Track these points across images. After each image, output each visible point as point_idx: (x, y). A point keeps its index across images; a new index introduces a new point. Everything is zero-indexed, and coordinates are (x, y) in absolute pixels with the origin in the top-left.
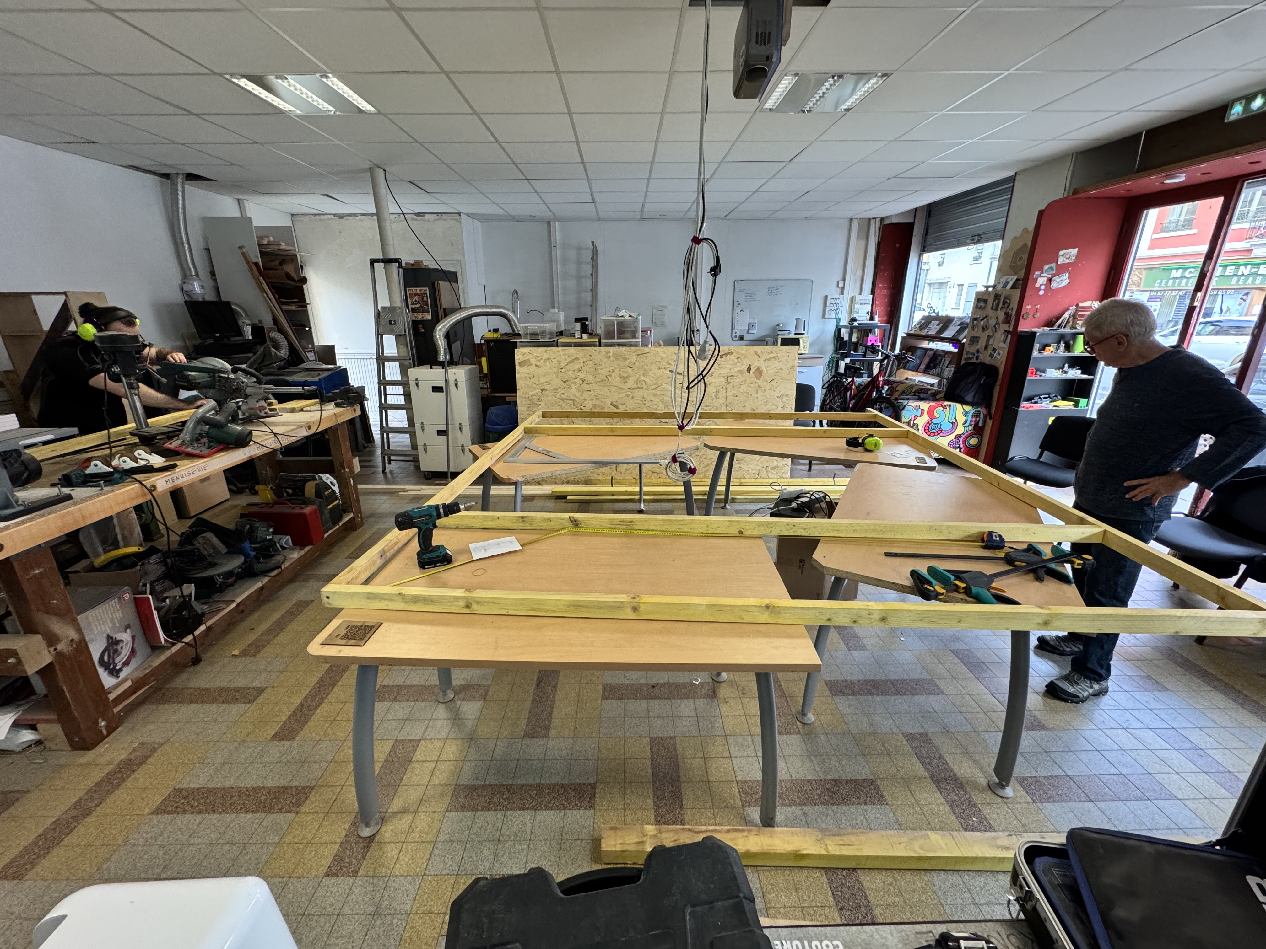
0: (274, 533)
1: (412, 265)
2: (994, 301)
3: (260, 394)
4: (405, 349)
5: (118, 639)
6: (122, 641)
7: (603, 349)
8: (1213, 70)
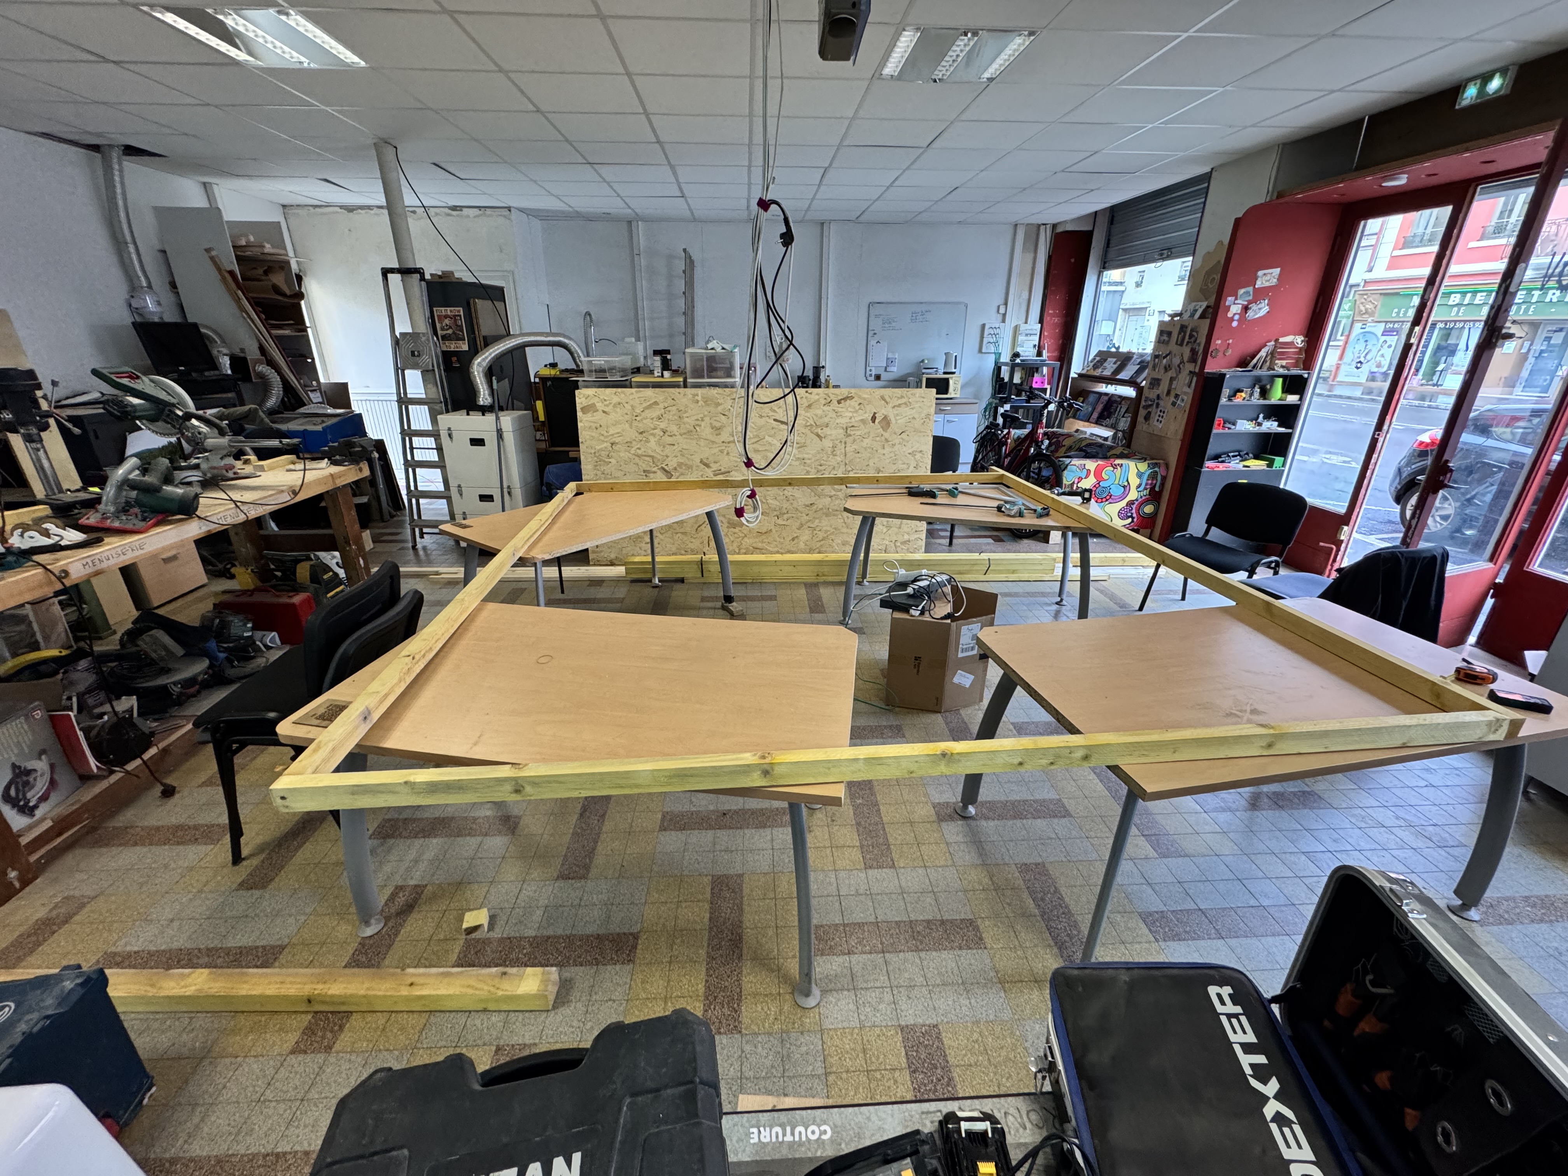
0: (254, 629)
1: (440, 277)
2: (1179, 333)
3: (224, 448)
4: (434, 389)
5: (29, 768)
6: (35, 770)
7: (689, 391)
8: (1441, 39)
